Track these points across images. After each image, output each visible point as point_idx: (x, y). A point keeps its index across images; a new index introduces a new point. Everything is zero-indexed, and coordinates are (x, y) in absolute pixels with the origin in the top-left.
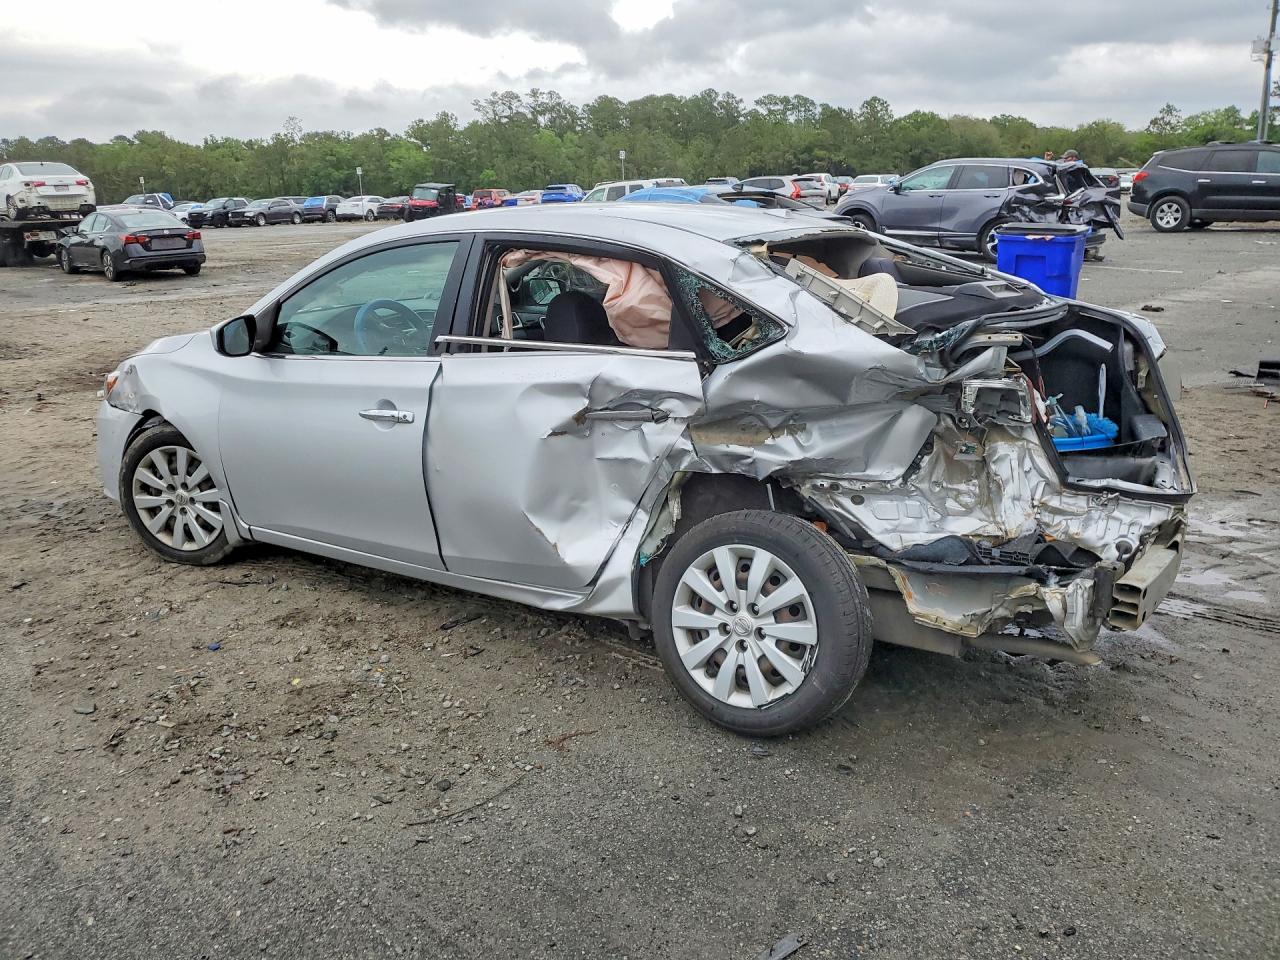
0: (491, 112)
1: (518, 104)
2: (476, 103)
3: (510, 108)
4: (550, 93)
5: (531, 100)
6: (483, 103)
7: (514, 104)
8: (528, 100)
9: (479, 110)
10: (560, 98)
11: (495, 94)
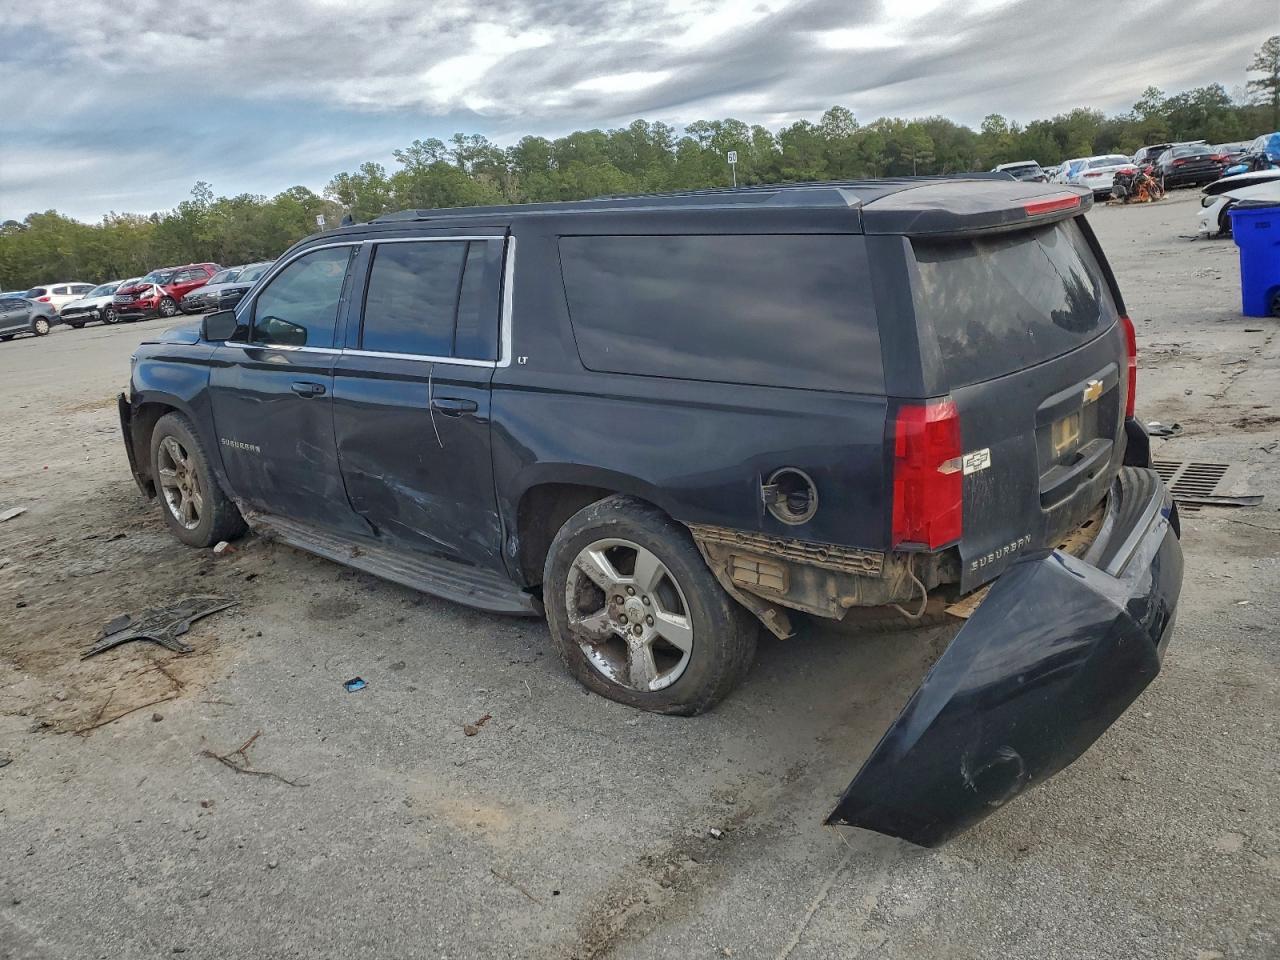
0: (414, 162)
1: (442, 151)
2: (398, 153)
3: (434, 156)
4: (474, 137)
5: (455, 146)
6: (405, 153)
7: (438, 152)
8: (451, 146)
9: (401, 161)
10: (486, 141)
11: (417, 143)
